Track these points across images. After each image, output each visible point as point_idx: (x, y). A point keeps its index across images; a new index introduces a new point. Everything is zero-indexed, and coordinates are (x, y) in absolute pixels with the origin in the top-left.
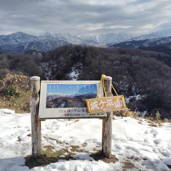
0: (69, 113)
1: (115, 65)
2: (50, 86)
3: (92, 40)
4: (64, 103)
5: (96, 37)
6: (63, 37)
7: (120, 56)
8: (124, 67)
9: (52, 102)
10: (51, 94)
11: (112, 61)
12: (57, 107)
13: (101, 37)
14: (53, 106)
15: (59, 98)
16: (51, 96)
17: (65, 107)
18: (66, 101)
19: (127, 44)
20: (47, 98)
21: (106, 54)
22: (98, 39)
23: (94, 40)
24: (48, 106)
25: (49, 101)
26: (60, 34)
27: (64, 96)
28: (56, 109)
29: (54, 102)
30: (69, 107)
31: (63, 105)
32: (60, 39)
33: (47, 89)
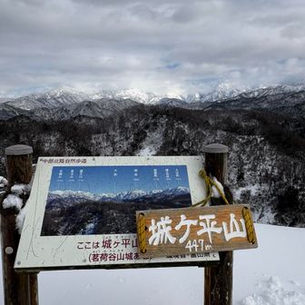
0: (108, 251)
4: (96, 219)
9: (62, 219)
12: (74, 232)
14: (62, 228)
17: (96, 231)
24: (48, 230)
25: (54, 216)
29: (66, 218)
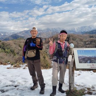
1: (87, 45)
2: (79, 51)
3: (72, 30)
4: (89, 60)
5: (75, 29)
6: (56, 30)
7: (90, 39)
8: (93, 45)
9: (82, 60)
10: (80, 55)
11: (85, 42)
12: (86, 63)
13: (78, 29)
14: (83, 62)
15: (86, 58)
16: (81, 57)
18: (90, 59)
19: (94, 32)
20: (79, 58)
21: (81, 38)
22: (76, 30)
23: (74, 30)
24: (80, 62)
25: (80, 60)
26: (54, 28)
27: (88, 57)
28: (85, 64)
29: (83, 60)
30: (92, 63)
31: (89, 62)
32: (54, 31)
33: (78, 53)
